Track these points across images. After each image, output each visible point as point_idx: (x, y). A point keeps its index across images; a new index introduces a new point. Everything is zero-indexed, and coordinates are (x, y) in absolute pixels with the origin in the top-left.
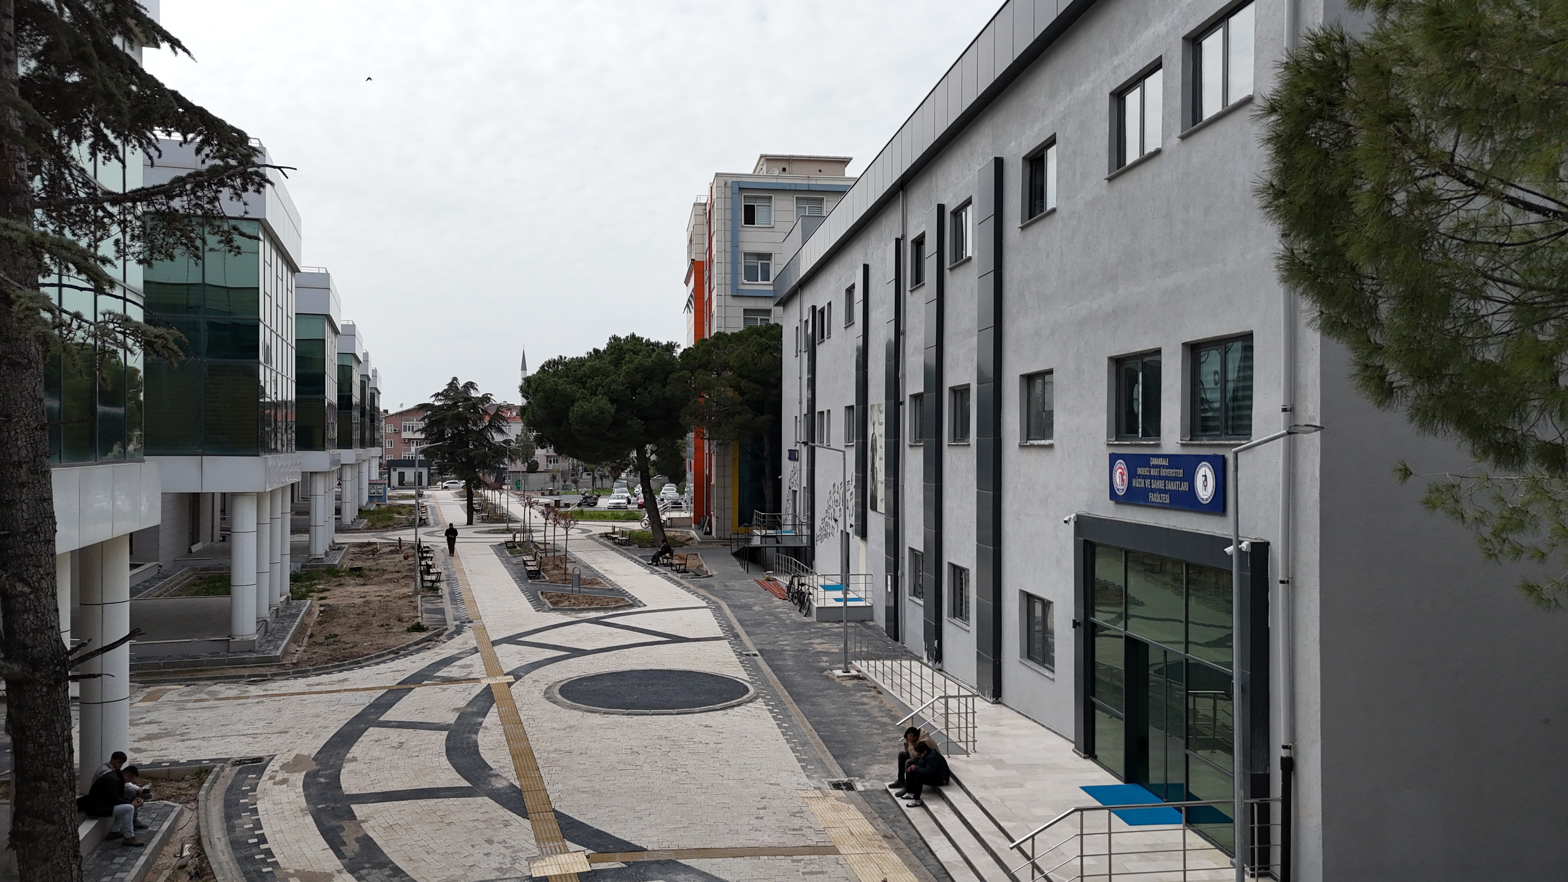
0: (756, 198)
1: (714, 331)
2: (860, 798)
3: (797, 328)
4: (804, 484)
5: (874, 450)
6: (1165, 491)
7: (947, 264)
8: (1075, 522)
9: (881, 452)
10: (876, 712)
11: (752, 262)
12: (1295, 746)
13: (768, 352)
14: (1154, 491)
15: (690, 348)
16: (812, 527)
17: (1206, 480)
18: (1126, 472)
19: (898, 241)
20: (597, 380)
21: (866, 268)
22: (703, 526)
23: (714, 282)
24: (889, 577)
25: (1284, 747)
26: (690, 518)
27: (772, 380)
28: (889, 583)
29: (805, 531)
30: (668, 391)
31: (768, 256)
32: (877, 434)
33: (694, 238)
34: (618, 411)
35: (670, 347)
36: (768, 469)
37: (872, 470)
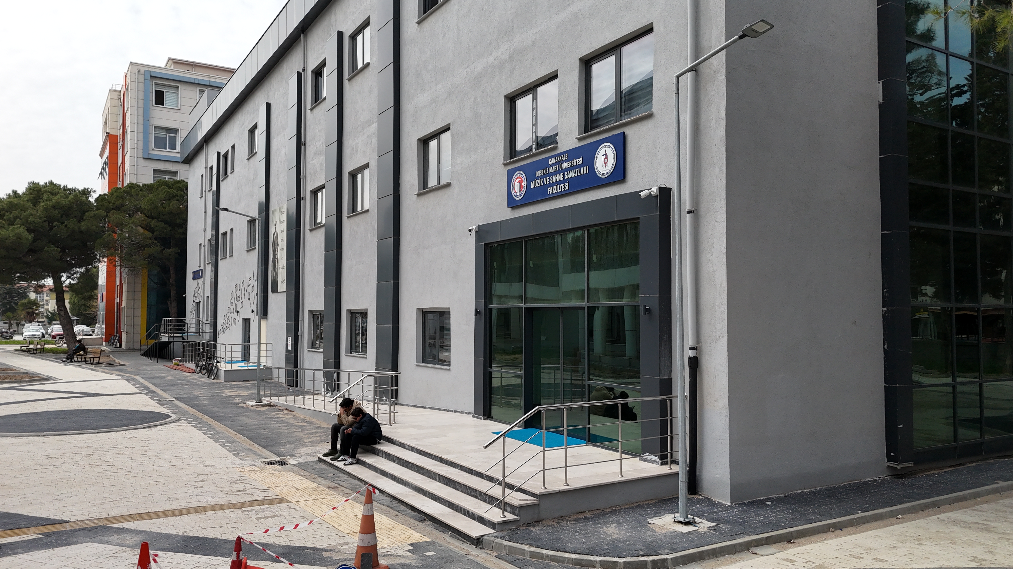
0: (165, 86)
1: (127, 181)
2: (296, 469)
3: (202, 176)
4: (208, 293)
5: (275, 244)
6: (564, 181)
7: (346, 75)
8: (476, 232)
9: (283, 244)
10: (292, 421)
11: (162, 134)
12: (700, 347)
13: (175, 199)
14: (551, 185)
15: (105, 195)
16: (215, 325)
17: (606, 158)
18: (524, 179)
19: (299, 75)
20: (16, 213)
21: (268, 106)
22: (113, 343)
23: (128, 146)
24: (290, 338)
25: (691, 348)
26: (102, 338)
27: (178, 221)
28: (290, 343)
29: (208, 329)
30: (84, 225)
31: (176, 131)
32: (278, 231)
33: (109, 119)
34: (35, 240)
35: (86, 192)
36: (173, 293)
37: (274, 261)
